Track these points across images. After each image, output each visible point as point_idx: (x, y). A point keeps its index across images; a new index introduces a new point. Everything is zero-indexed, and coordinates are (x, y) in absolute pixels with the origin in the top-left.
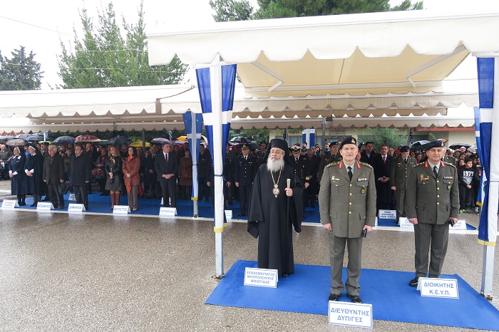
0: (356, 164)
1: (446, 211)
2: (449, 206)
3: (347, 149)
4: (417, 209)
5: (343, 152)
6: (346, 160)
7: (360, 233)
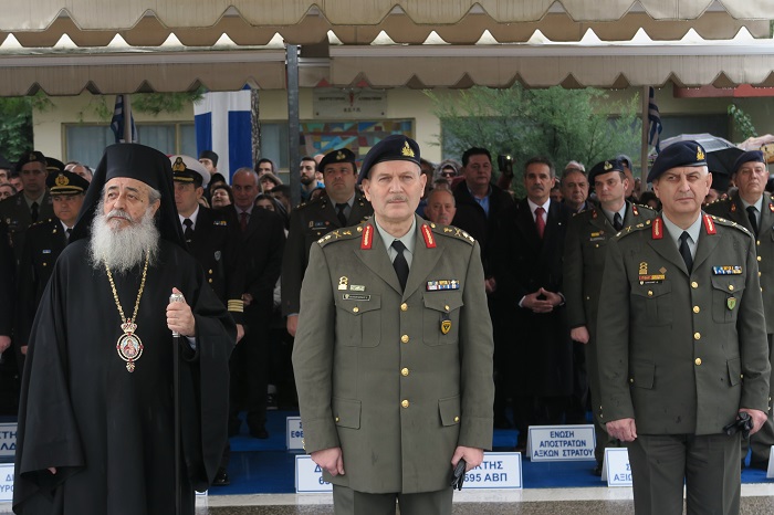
0: (419, 234)
1: (724, 385)
2: (735, 369)
3: (387, 178)
4: (632, 388)
5: (375, 191)
6: (385, 217)
7: (441, 474)
